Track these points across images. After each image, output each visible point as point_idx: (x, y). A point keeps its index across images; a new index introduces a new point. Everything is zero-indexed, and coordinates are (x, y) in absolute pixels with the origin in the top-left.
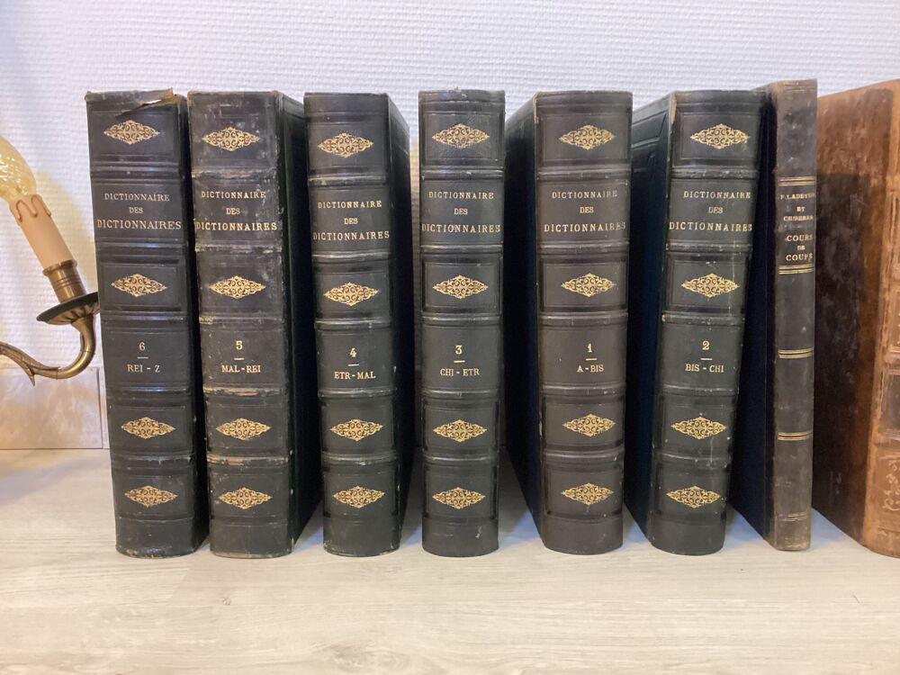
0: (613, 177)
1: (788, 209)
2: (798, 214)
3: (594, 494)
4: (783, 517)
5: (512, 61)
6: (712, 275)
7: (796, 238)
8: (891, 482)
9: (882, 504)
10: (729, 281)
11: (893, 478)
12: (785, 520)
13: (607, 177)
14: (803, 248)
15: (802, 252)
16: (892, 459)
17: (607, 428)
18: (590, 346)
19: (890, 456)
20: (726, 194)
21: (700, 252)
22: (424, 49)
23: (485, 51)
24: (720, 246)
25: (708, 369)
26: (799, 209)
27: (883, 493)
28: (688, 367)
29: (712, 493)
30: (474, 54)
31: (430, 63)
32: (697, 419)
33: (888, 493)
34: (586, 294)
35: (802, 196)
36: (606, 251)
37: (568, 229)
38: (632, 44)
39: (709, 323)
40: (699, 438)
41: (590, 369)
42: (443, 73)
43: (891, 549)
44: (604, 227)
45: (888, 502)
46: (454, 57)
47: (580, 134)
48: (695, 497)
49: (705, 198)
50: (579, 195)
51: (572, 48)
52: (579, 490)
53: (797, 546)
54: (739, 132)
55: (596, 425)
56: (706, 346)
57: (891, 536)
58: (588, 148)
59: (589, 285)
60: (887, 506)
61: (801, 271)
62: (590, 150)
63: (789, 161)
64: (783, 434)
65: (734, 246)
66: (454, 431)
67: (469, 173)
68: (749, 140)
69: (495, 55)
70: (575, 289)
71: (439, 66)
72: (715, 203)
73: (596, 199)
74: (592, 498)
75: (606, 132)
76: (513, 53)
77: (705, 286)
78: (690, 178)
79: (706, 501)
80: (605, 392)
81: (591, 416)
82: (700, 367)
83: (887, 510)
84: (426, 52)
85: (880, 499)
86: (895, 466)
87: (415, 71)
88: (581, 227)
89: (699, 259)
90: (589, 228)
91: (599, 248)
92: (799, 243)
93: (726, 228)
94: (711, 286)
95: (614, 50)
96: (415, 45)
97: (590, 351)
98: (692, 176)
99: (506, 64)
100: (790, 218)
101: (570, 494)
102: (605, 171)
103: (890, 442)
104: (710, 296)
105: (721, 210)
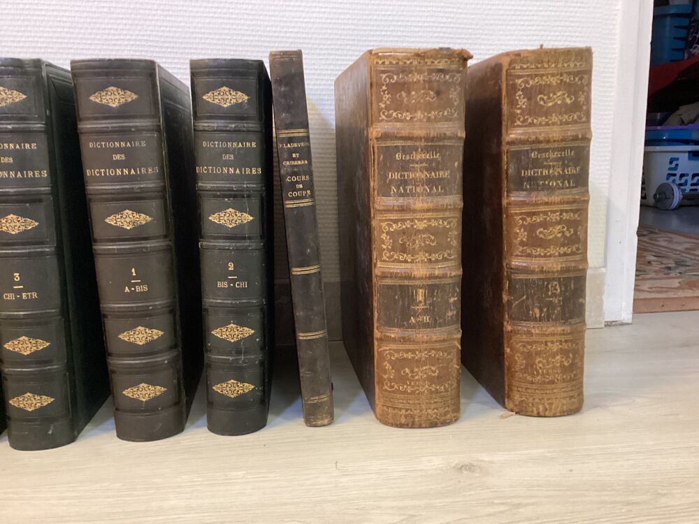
0: (139, 130)
1: (286, 156)
2: (294, 159)
3: (148, 392)
4: (308, 400)
5: (139, 38)
6: (230, 209)
7: (295, 179)
8: (387, 368)
9: (383, 385)
10: (245, 214)
11: (388, 365)
12: (309, 402)
13: (133, 129)
14: (301, 186)
15: (300, 190)
16: (386, 350)
17: (156, 337)
18: (133, 270)
19: (385, 348)
20: (235, 144)
21: (219, 191)
22: (64, 27)
23: (117, 29)
24: (234, 186)
25: (234, 285)
26: (294, 155)
27: (382, 377)
28: (220, 285)
29: (246, 384)
30: (107, 31)
31: (70, 38)
32: (230, 326)
33: (386, 377)
34: (125, 227)
35: (295, 145)
36: (139, 191)
37: (105, 173)
38: (238, 25)
39: (231, 248)
40: (232, 341)
41: (135, 289)
42: (81, 47)
43: (391, 421)
44: (136, 171)
45: (387, 384)
46: (90, 34)
47: (106, 94)
48: (233, 389)
49: (219, 147)
50: (111, 145)
51: (189, 27)
52: (136, 390)
53: (320, 422)
54: (239, 93)
55: (145, 335)
56: (231, 267)
57: (390, 410)
58: (114, 106)
59: (128, 220)
60: (386, 387)
61: (302, 205)
62: (116, 107)
63: (282, 117)
64: (301, 334)
65: (245, 186)
66: (20, 346)
67: (10, 127)
68: (248, 100)
69: (125, 32)
70: (116, 223)
71: (78, 41)
72: (227, 151)
73: (126, 148)
74: (147, 395)
75: (129, 93)
76: (140, 31)
77: (226, 218)
78: (205, 131)
79: (242, 391)
80: (151, 308)
81: (140, 328)
82: (229, 284)
83: (386, 390)
84: (65, 30)
85: (381, 382)
86: (388, 356)
87: (57, 46)
88: (116, 171)
89: (218, 196)
90: (122, 172)
91: (133, 188)
92: (297, 182)
93: (238, 171)
94: (231, 218)
95: (224, 29)
96: (56, 24)
97: (134, 274)
98: (207, 129)
99: (135, 40)
100: (288, 163)
101: (129, 393)
102: (131, 124)
103: (383, 337)
104: (231, 226)
105: (232, 156)
